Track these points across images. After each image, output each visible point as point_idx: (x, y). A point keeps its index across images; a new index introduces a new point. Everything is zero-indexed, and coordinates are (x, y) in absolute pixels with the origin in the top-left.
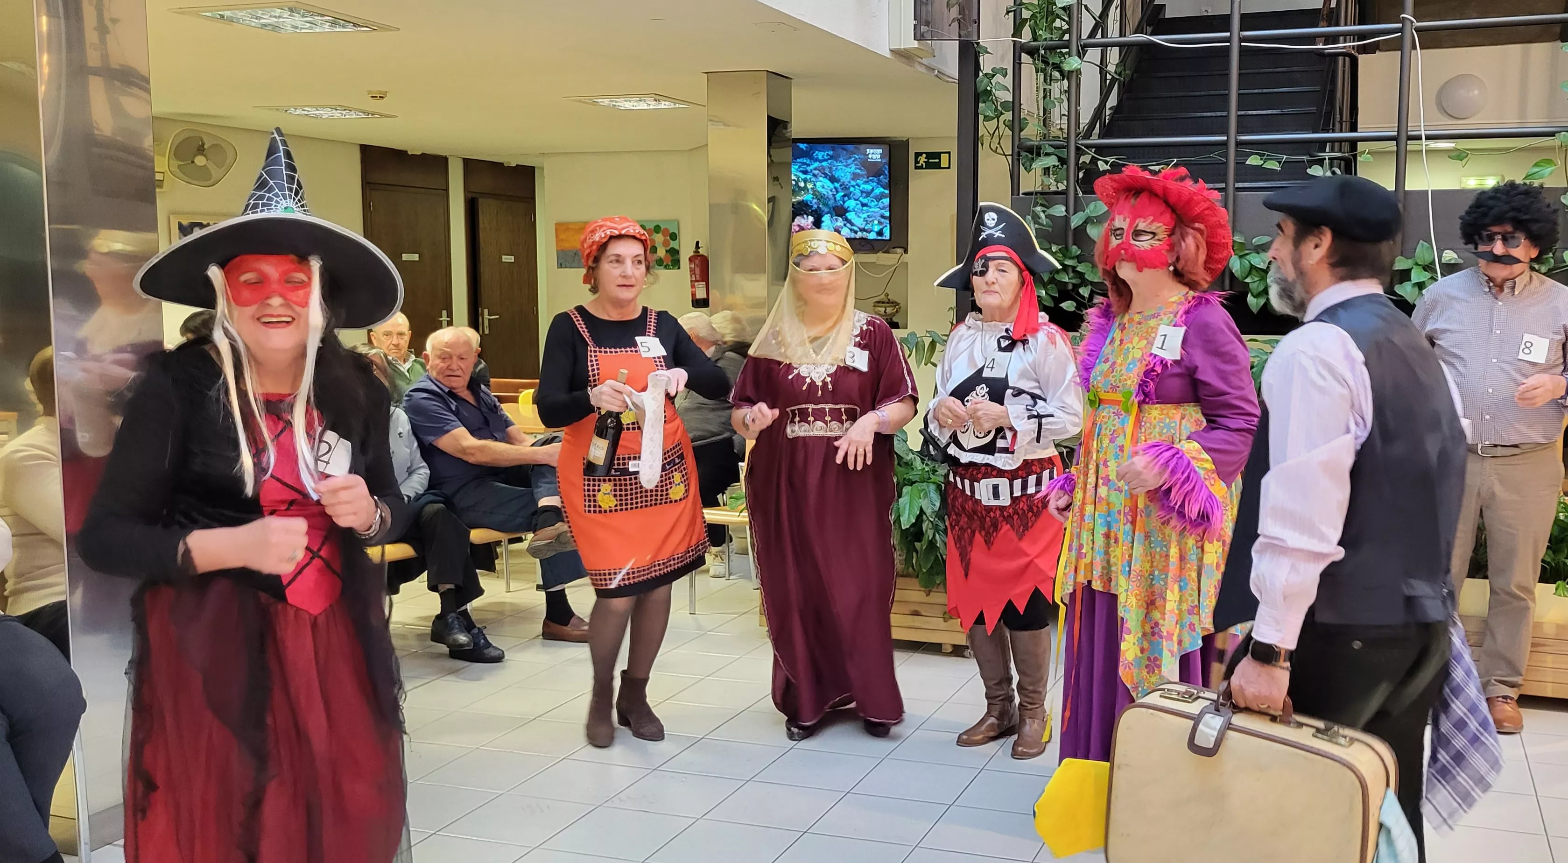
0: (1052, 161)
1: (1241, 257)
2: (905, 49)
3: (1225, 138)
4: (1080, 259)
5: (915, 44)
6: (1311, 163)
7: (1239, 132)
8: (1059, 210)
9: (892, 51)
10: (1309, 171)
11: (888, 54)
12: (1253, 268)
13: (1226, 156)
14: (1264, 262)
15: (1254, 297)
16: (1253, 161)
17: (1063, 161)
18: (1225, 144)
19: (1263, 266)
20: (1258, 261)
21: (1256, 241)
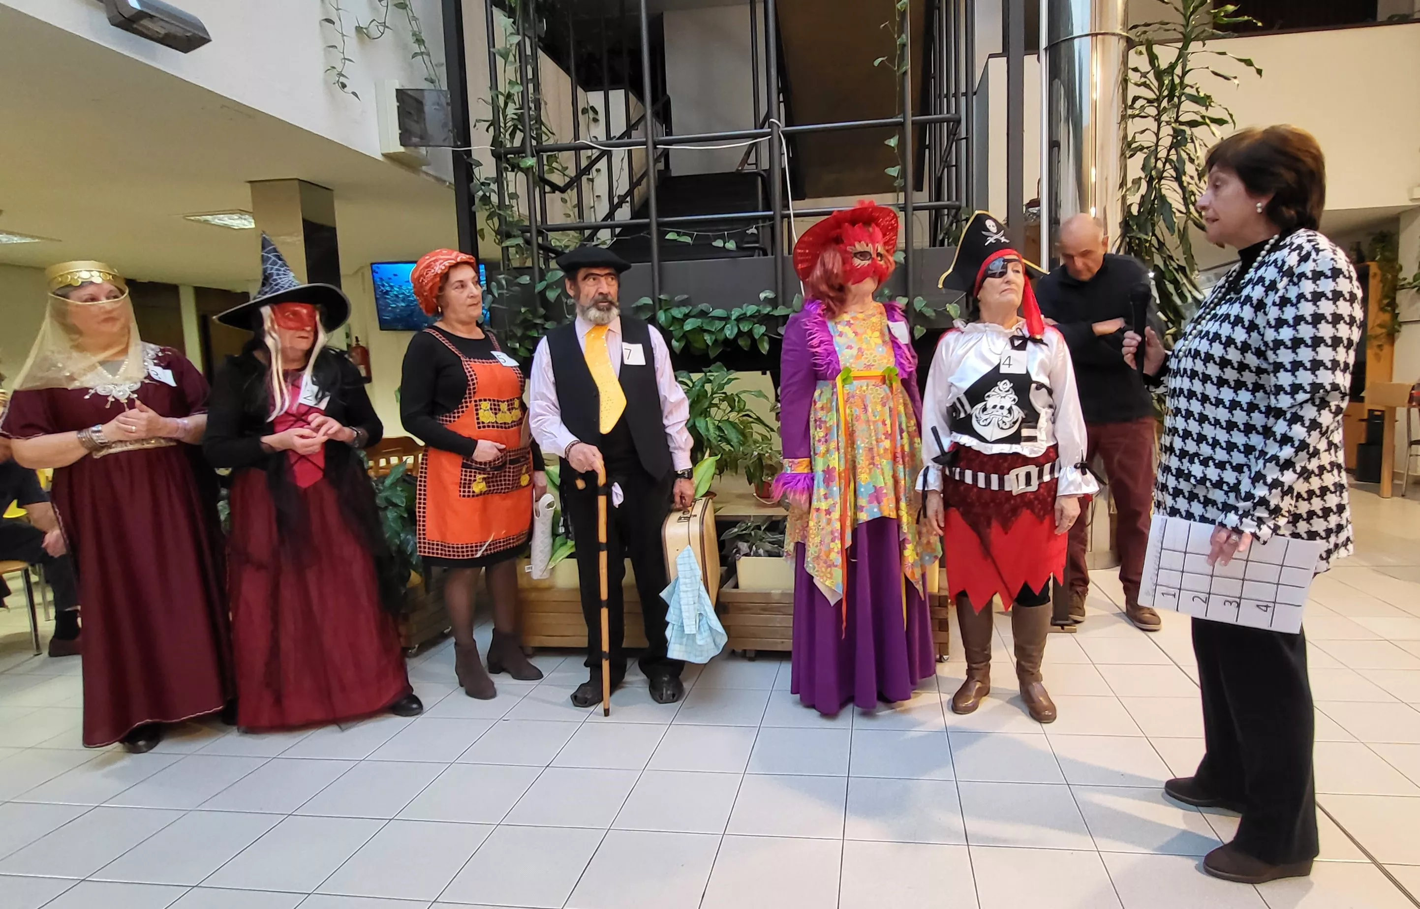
0: (520, 241)
1: (666, 311)
2: (394, 153)
3: (647, 220)
4: (546, 318)
5: (402, 149)
6: (716, 238)
7: (660, 214)
8: (525, 279)
9: (384, 155)
10: (714, 244)
11: (381, 158)
12: (674, 318)
13: (650, 234)
14: (681, 313)
15: (677, 341)
16: (670, 236)
17: (528, 242)
18: (647, 226)
19: (680, 316)
20: (677, 313)
21: (677, 298)
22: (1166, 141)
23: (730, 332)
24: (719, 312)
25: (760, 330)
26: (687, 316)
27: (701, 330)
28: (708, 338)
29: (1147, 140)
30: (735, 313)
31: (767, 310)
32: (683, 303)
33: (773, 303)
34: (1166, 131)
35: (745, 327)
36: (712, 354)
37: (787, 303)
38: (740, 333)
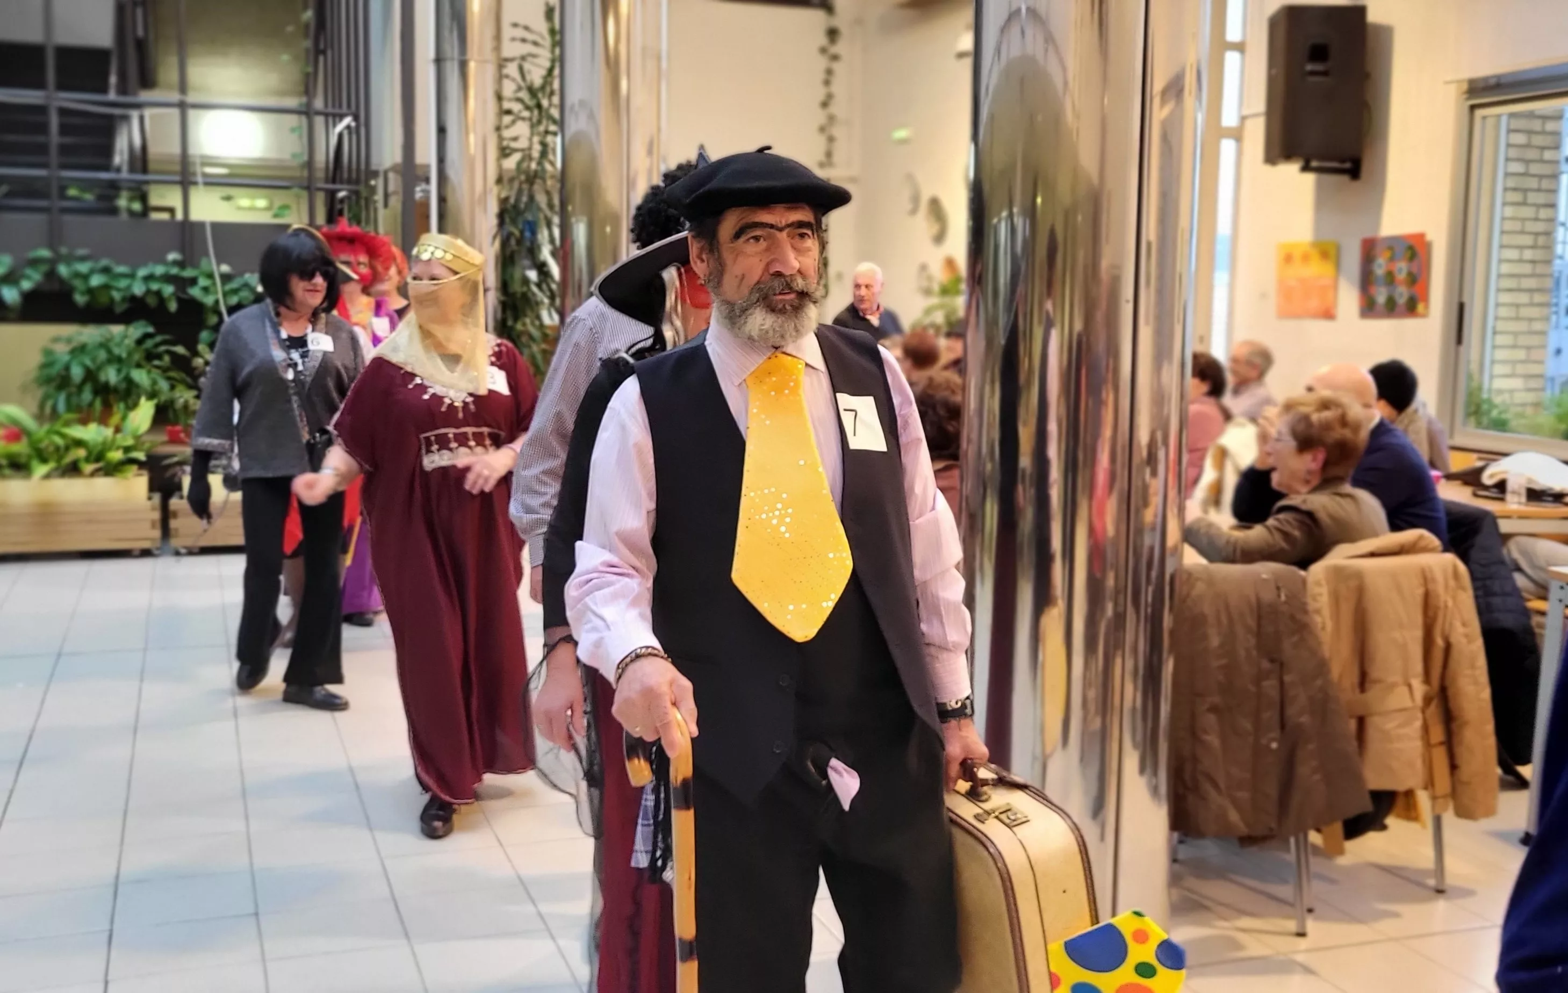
16: (71, 192)
18: (48, 178)
19: (83, 272)
20: (83, 268)
21: (81, 252)
22: (537, 148)
23: (138, 289)
24: (121, 269)
25: (168, 290)
26: (92, 272)
27: (106, 287)
28: (117, 295)
29: (522, 144)
30: (142, 272)
31: (174, 271)
32: (83, 259)
33: (181, 264)
34: (536, 139)
35: (155, 286)
36: (119, 309)
37: (195, 265)
38: (148, 292)
